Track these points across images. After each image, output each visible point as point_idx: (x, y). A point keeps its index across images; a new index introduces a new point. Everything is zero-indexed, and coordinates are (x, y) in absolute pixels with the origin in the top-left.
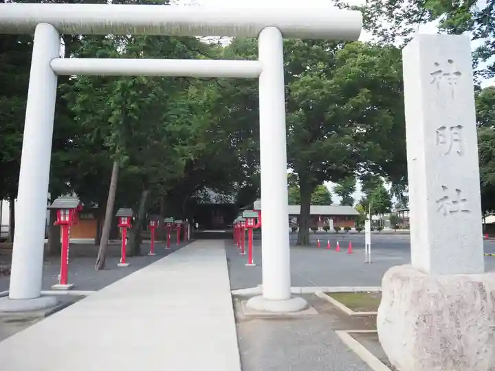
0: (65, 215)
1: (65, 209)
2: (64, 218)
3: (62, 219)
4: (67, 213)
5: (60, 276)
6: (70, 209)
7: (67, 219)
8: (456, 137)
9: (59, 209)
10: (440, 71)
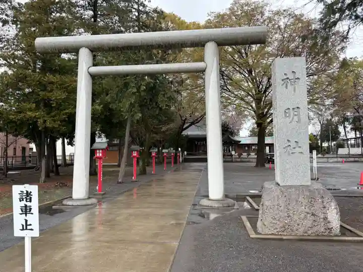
0: (99, 153)
1: (99, 149)
2: (99, 154)
3: (98, 155)
4: (101, 151)
5: (97, 187)
6: (102, 149)
7: (101, 155)
8: (296, 113)
9: (96, 150)
10: (288, 78)
